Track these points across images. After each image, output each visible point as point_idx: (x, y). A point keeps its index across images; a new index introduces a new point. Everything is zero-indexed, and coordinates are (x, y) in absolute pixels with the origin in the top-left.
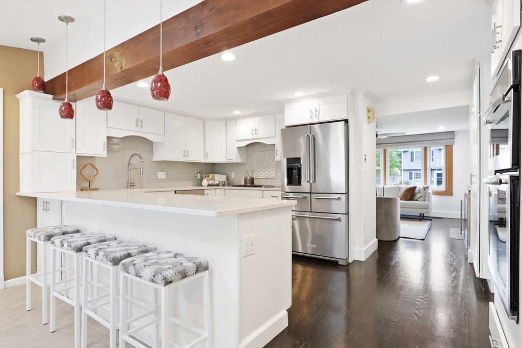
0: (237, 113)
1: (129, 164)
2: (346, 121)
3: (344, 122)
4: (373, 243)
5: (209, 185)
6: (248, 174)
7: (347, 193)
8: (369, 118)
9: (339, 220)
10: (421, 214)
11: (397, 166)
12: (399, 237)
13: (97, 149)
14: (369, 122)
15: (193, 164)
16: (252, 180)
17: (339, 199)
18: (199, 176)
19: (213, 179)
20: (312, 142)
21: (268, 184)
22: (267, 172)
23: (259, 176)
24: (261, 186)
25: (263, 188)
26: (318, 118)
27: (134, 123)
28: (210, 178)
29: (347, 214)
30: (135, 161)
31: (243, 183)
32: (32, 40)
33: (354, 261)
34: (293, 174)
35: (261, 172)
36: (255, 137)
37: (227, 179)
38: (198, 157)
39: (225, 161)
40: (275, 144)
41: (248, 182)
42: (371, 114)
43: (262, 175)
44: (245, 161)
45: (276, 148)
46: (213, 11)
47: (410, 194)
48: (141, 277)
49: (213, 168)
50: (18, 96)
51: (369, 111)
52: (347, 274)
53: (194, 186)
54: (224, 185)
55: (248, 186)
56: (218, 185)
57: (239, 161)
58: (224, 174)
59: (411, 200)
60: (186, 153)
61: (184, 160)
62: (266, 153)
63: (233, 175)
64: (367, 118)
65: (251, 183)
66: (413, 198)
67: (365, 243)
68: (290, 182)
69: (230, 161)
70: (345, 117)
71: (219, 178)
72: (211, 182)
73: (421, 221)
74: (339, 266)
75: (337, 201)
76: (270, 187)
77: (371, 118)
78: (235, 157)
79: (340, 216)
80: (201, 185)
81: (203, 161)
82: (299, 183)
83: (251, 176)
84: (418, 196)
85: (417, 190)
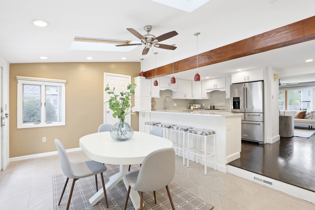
0: (207, 78)
1: (165, 100)
2: (263, 81)
3: (261, 82)
4: (277, 137)
5: (194, 109)
6: (212, 104)
7: (263, 113)
8: (275, 78)
9: (259, 124)
10: (309, 126)
11: (298, 99)
12: (293, 136)
13: (157, 95)
14: (275, 81)
15: (187, 100)
16: (214, 107)
17: (259, 115)
18: (189, 105)
19: (195, 106)
20: (246, 90)
21: (222, 109)
22: (221, 103)
23: (217, 105)
24: (219, 110)
25: (220, 110)
26: (248, 80)
27: (168, 85)
28: (194, 106)
29: (263, 122)
30: (168, 99)
31: (210, 108)
32: (141, 59)
33: (267, 143)
34: (236, 104)
35: (218, 103)
36: (216, 88)
37: (201, 106)
38: (189, 97)
39: (201, 98)
40: (225, 91)
41: (212, 107)
42: (276, 77)
43: (218, 105)
44: (210, 98)
45: (226, 93)
46: (216, 53)
47: (303, 115)
48: (197, 134)
49: (194, 102)
50: (134, 78)
51: (275, 75)
52: (263, 148)
53: (187, 109)
54: (200, 109)
55: (212, 109)
56: (197, 109)
57: (208, 99)
58: (200, 104)
59: (303, 118)
60: (185, 95)
61: (184, 98)
62: (220, 95)
63: (204, 105)
64: (273, 78)
65: (213, 108)
66: (304, 118)
67: (273, 136)
68: (234, 108)
69: (203, 99)
70: (262, 79)
71: (198, 106)
72: (194, 108)
73: (309, 130)
74: (259, 145)
75: (258, 116)
76: (223, 110)
77: (276, 78)
78: (205, 97)
79: (259, 122)
80: (190, 109)
81: (191, 99)
82: (239, 108)
83: (213, 105)
84: (308, 116)
85: (307, 113)
